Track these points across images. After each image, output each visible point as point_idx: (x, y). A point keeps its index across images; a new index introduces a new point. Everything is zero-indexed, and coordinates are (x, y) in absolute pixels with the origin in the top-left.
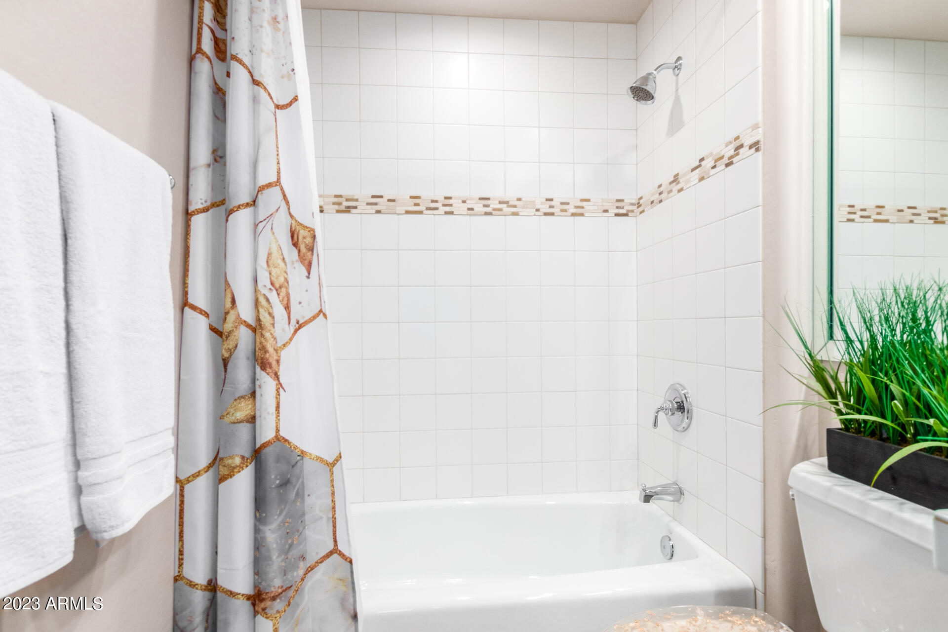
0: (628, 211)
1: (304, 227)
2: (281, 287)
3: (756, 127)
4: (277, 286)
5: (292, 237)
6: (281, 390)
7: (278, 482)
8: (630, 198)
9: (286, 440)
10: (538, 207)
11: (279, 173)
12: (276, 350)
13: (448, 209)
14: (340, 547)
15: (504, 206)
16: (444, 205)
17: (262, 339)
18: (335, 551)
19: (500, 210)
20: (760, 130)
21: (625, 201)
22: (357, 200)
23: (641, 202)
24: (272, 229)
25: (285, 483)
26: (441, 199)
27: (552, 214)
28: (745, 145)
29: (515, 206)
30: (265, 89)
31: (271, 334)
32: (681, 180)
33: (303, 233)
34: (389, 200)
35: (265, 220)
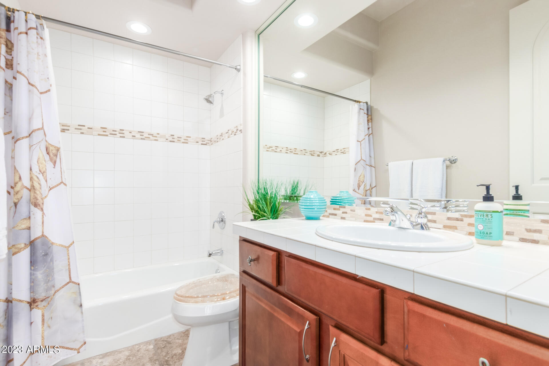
0: (207, 143)
1: (52, 145)
2: (44, 172)
3: (241, 125)
4: (42, 172)
5: (47, 150)
6: (44, 216)
7: (43, 254)
8: (208, 138)
9: (46, 237)
10: (167, 138)
11: (43, 124)
12: (42, 199)
13: (122, 135)
14: (73, 280)
15: (151, 136)
16: (120, 133)
17: (35, 194)
18: (70, 281)
19: (149, 138)
20: (242, 126)
21: (206, 139)
22: (69, 126)
23: (212, 140)
24: (40, 148)
25: (46, 255)
26: (118, 130)
27: (174, 142)
28: (239, 130)
29: (156, 137)
30: (36, 88)
31: (40, 192)
32: (223, 136)
33: (51, 148)
34: (89, 128)
35: (36, 144)
